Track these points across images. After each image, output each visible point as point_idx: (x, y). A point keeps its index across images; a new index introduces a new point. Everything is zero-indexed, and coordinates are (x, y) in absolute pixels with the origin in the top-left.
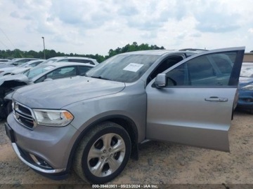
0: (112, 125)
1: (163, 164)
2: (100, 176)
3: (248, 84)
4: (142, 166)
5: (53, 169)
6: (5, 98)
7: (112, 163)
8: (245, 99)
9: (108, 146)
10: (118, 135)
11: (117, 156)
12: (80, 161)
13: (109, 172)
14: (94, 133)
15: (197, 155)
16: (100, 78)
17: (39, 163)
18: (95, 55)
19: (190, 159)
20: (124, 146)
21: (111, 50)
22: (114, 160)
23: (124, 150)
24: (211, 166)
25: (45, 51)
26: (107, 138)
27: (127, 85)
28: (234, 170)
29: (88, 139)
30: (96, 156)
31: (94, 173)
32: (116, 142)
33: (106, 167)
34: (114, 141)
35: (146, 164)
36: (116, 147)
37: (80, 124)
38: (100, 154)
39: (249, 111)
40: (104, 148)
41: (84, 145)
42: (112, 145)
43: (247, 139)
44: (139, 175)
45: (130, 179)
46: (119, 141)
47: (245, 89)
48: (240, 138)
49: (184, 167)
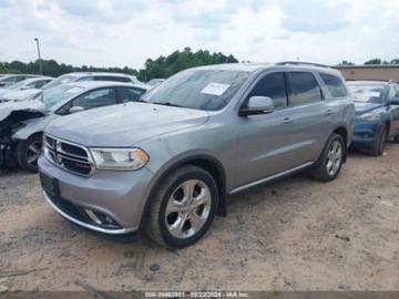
0: (195, 169)
1: (258, 222)
2: (180, 237)
3: (366, 112)
4: (230, 225)
5: (121, 228)
6: (14, 137)
7: (195, 220)
8: (361, 134)
9: (189, 198)
10: (201, 183)
11: (200, 210)
12: (156, 216)
13: (192, 232)
14: (173, 179)
15: (302, 210)
16: (168, 104)
17: (99, 222)
18: (122, 68)
19: (294, 215)
20: (209, 198)
21: (149, 60)
22: (197, 216)
23: (210, 203)
24: (321, 223)
25: (40, 61)
26: (189, 186)
27: (212, 113)
28: (352, 226)
29: (167, 187)
30: (175, 209)
31: (173, 233)
32: (199, 192)
33: (187, 225)
34: (197, 190)
35: (236, 222)
36: (199, 197)
37: (156, 166)
38: (180, 206)
39: (366, 150)
40: (185, 199)
41: (161, 195)
42: (195, 196)
43: (365, 187)
44: (229, 236)
45: (217, 241)
46: (203, 191)
47: (362, 120)
48: (356, 187)
49: (287, 225)
